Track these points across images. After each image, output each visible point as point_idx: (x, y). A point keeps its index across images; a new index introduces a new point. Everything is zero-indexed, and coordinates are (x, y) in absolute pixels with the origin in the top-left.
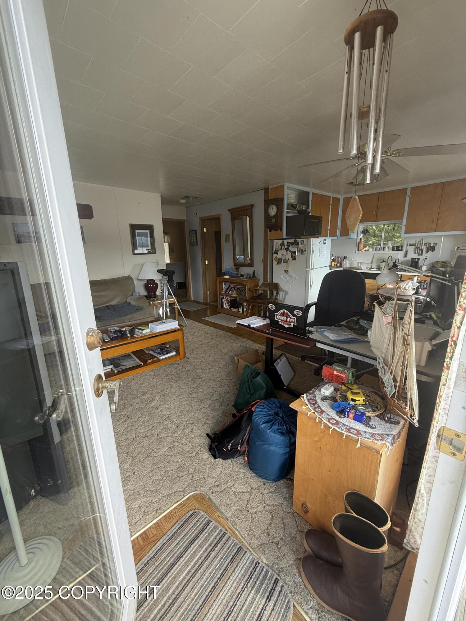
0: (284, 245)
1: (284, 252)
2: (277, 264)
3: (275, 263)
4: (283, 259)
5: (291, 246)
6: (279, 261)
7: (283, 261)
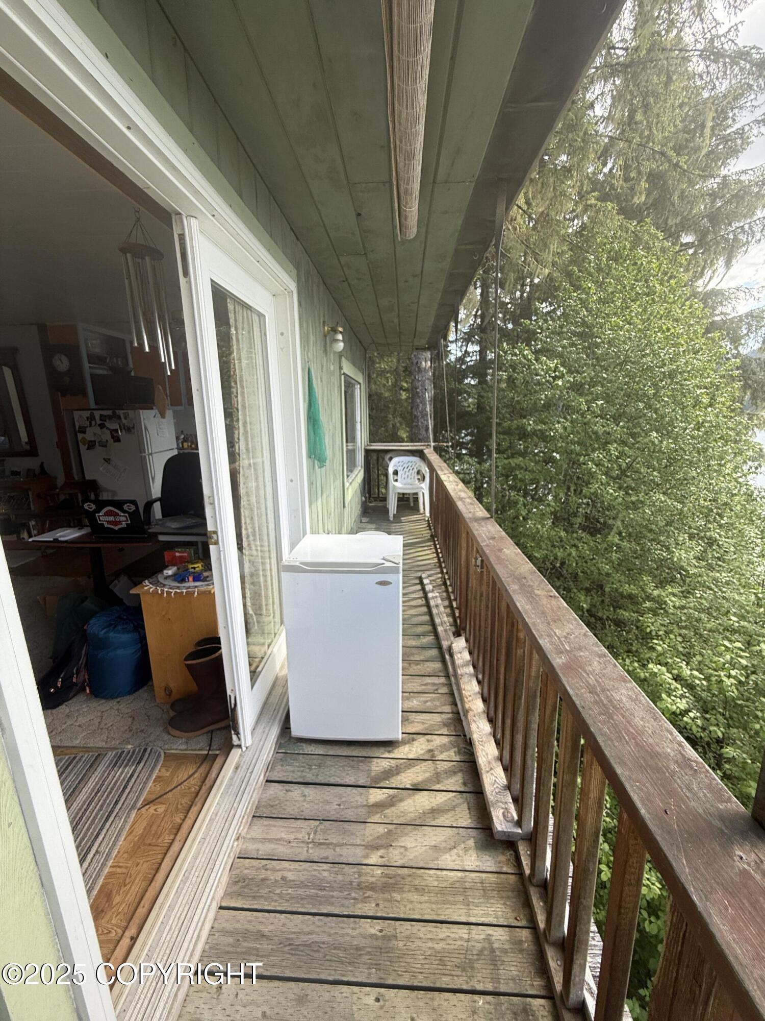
0: (95, 419)
2: (88, 449)
3: (83, 448)
4: (97, 441)
5: (107, 421)
6: (91, 445)
7: (97, 444)
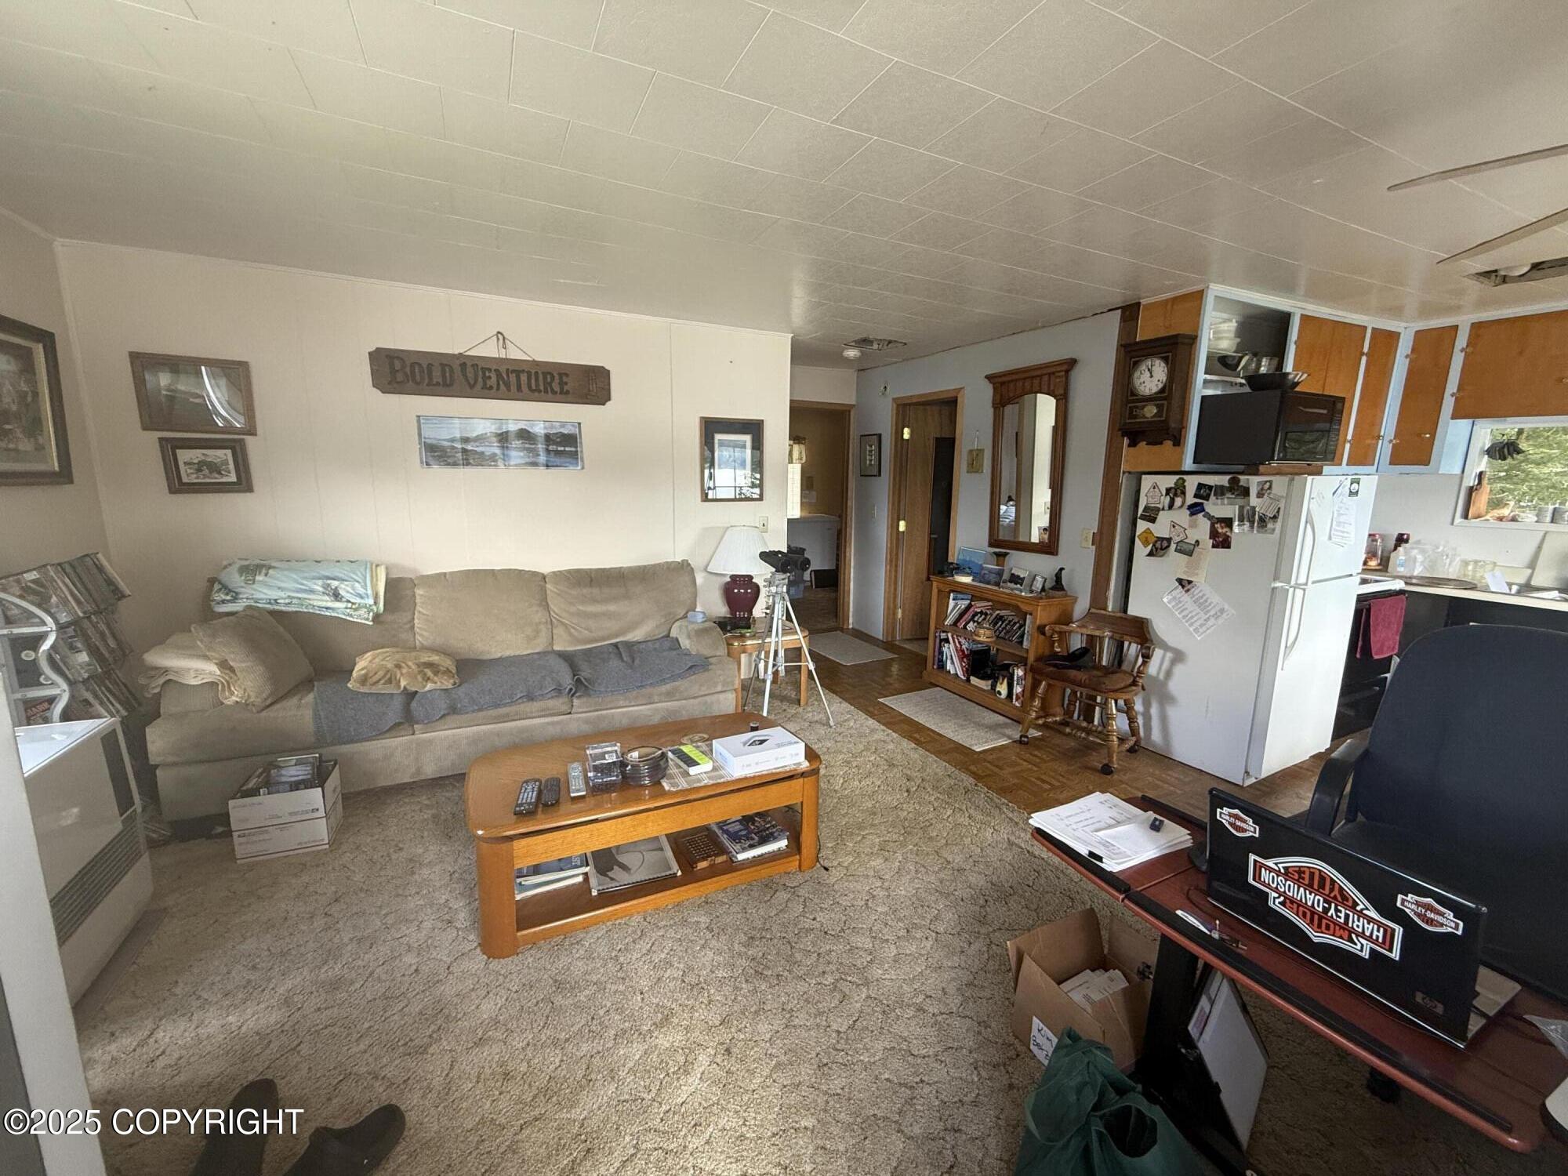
1: (1182, 516)
2: (1151, 554)
3: (1141, 550)
4: (1177, 539)
5: (1212, 497)
6: (1159, 548)
7: (1173, 546)
